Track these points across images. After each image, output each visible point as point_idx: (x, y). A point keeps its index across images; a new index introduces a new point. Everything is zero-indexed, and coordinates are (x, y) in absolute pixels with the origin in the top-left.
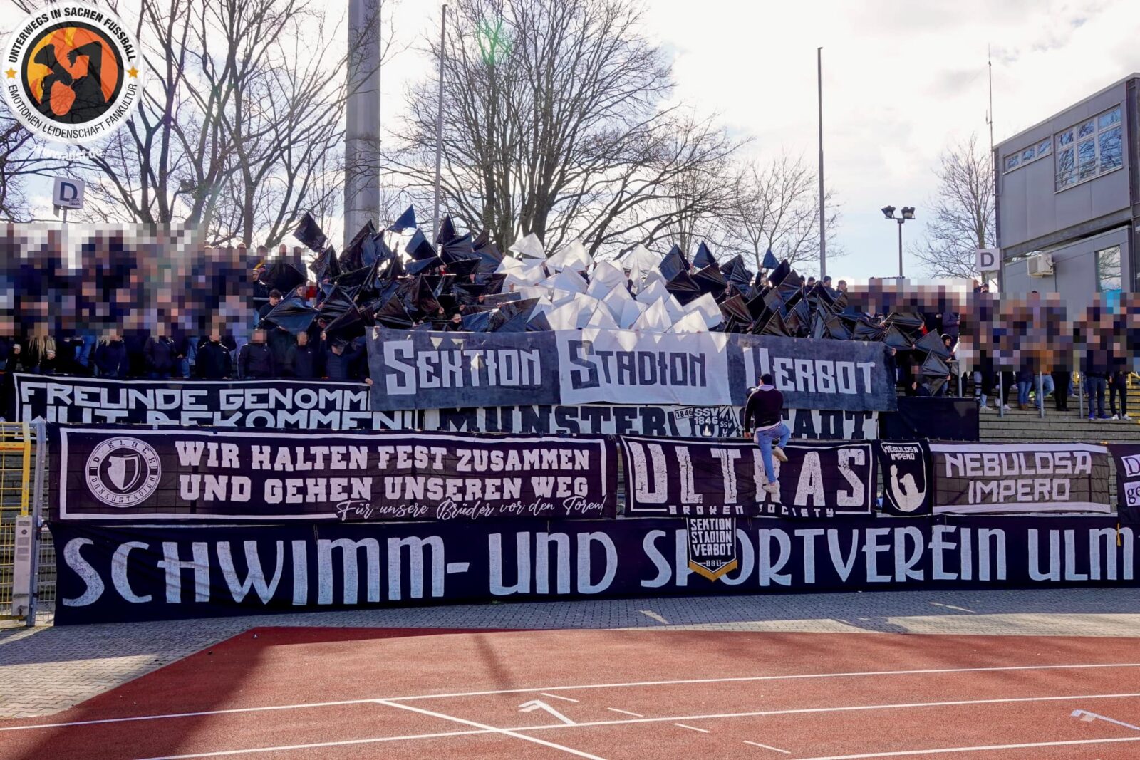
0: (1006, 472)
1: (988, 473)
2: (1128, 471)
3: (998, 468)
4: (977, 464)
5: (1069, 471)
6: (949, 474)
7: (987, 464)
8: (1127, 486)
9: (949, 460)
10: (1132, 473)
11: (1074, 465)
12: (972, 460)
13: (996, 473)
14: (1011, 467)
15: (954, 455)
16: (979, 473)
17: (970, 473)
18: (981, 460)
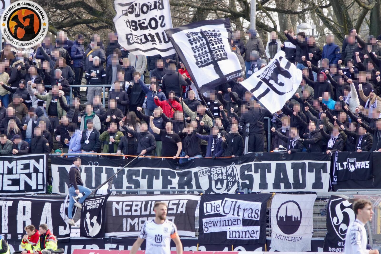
0: (143, 213)
1: (134, 213)
2: (205, 211)
3: (139, 210)
4: (128, 208)
5: (174, 212)
6: (114, 214)
7: (134, 208)
8: (204, 220)
9: (115, 205)
10: (207, 212)
11: (177, 208)
12: (127, 205)
13: (138, 213)
14: (146, 210)
15: (118, 203)
16: (130, 213)
17: (125, 214)
18: (131, 206)
